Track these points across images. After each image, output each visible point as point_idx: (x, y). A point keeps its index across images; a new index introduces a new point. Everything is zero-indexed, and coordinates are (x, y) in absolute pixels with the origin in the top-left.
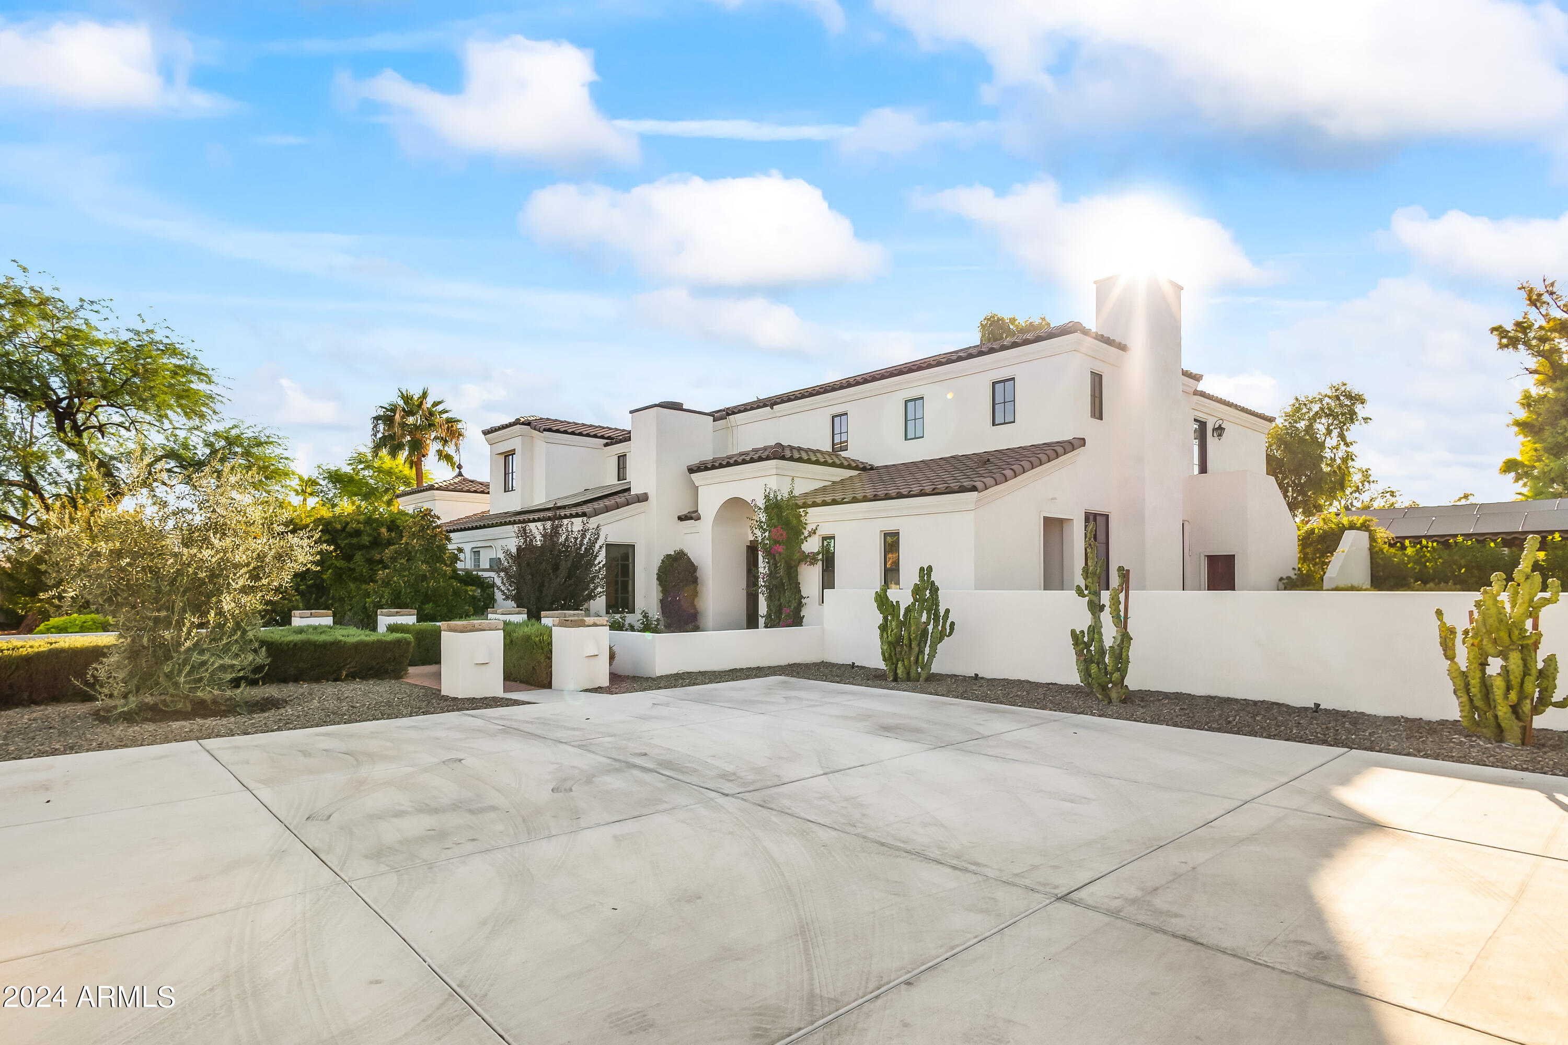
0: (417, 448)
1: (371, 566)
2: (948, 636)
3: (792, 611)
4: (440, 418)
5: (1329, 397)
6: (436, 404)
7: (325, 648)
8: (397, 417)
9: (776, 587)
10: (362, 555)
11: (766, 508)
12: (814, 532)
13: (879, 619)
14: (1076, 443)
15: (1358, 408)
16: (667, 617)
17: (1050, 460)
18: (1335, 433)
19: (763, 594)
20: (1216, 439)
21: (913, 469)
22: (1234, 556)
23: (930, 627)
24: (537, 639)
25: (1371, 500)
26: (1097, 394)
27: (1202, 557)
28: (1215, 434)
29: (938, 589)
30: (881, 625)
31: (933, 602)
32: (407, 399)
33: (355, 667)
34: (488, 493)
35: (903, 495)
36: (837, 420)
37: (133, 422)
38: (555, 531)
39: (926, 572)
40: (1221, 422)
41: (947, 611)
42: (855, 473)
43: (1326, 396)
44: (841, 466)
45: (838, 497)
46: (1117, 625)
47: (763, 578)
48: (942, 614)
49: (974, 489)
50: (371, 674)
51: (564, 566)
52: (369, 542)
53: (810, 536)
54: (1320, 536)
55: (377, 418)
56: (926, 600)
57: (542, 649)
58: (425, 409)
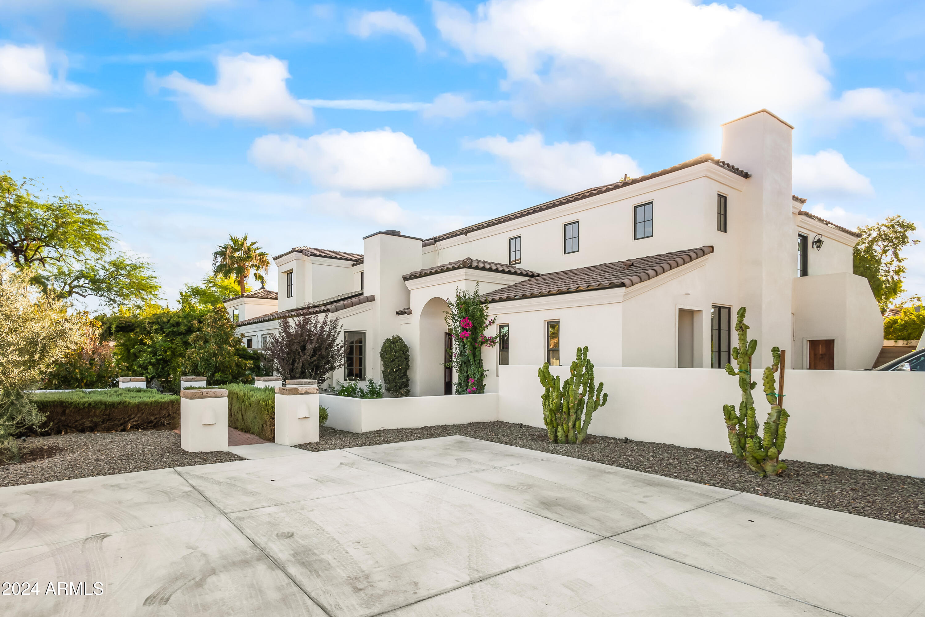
0: (241, 272)
1: (187, 347)
2: (601, 406)
3: (477, 381)
4: (255, 252)
5: (885, 226)
6: (253, 244)
7: (114, 407)
8: (228, 252)
9: (465, 363)
10: (181, 339)
11: (458, 305)
12: (493, 322)
13: (543, 390)
14: (706, 250)
15: (909, 233)
16: (387, 384)
17: (685, 262)
18: (890, 252)
19: (455, 368)
20: (816, 249)
21: (571, 274)
22: (833, 340)
23: (586, 398)
24: (264, 403)
25: (902, 304)
26: (722, 212)
27: (805, 342)
28: (815, 246)
29: (593, 366)
30: (543, 395)
31: (588, 377)
32: (235, 241)
33: (137, 421)
34: (276, 299)
35: (563, 291)
36: (513, 242)
37: (61, 256)
38: (306, 322)
39: (583, 352)
40: (820, 236)
41: (601, 385)
42: (526, 279)
43: (883, 225)
44: (515, 273)
45: (512, 295)
46: (772, 402)
47: (455, 356)
48: (596, 386)
49: (623, 285)
50: (150, 426)
51: (310, 347)
52: (185, 330)
53: (490, 324)
54: (902, 326)
55: (216, 253)
56: (582, 376)
57: (268, 411)
58: (246, 247)
